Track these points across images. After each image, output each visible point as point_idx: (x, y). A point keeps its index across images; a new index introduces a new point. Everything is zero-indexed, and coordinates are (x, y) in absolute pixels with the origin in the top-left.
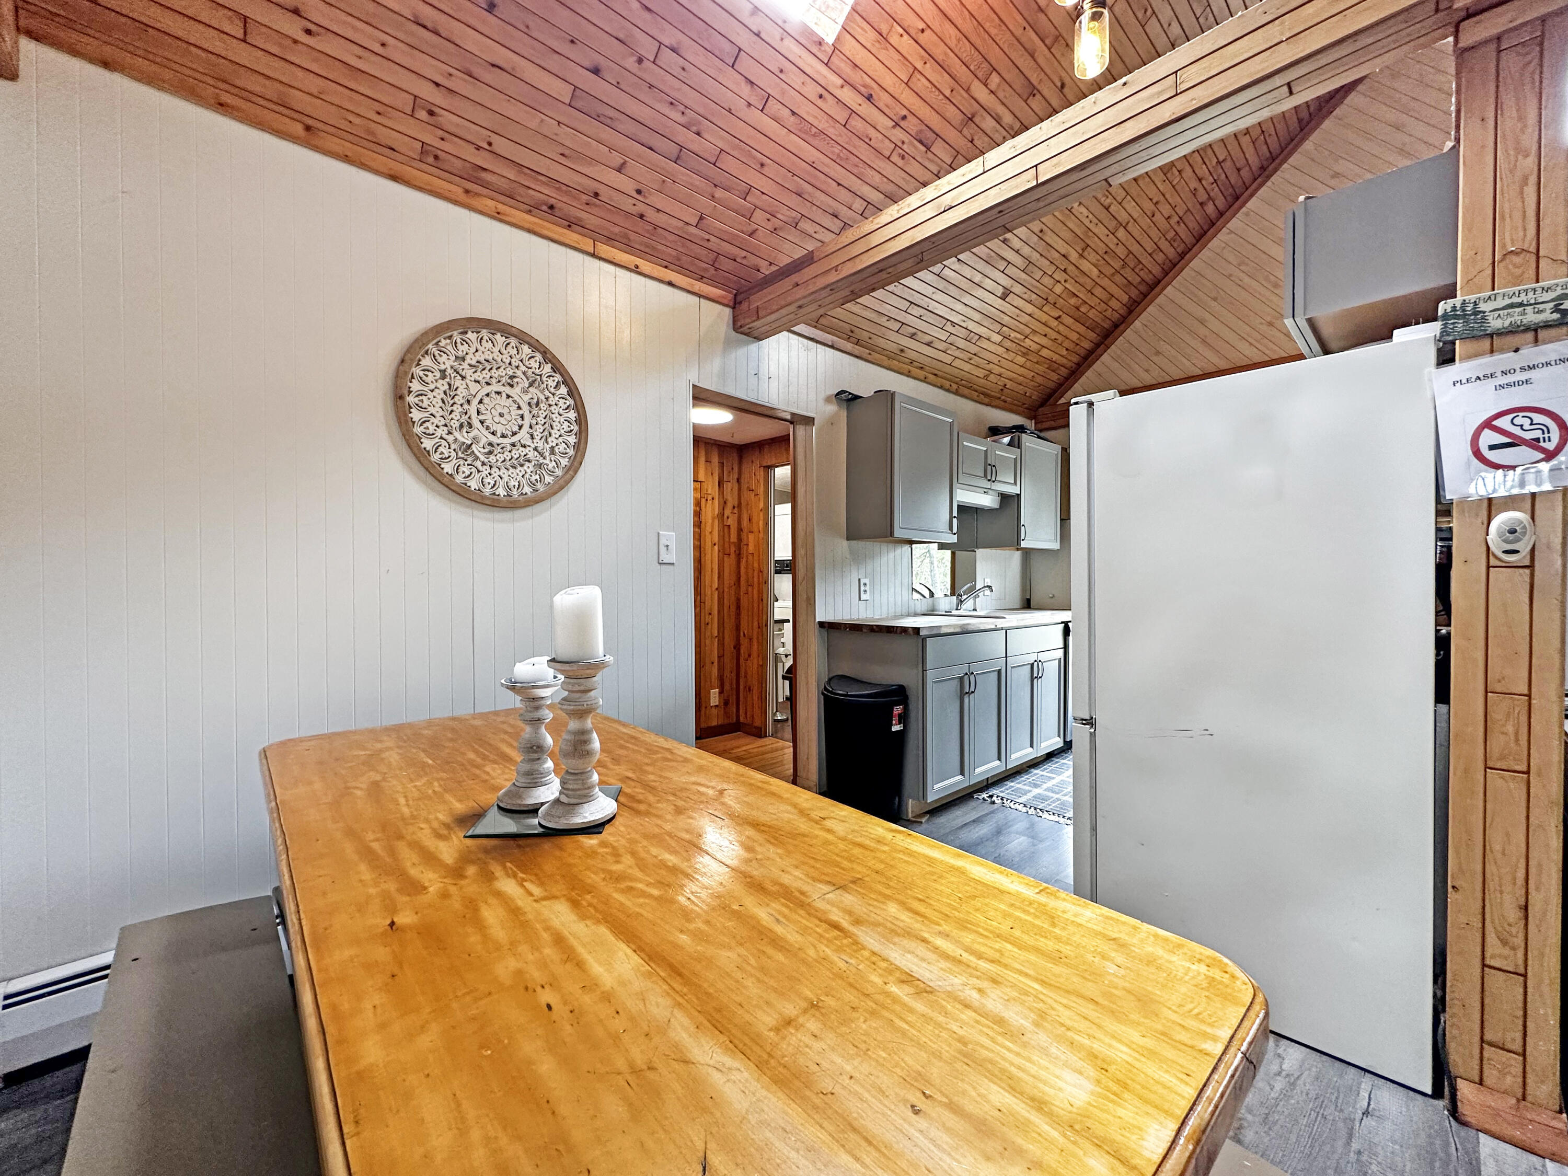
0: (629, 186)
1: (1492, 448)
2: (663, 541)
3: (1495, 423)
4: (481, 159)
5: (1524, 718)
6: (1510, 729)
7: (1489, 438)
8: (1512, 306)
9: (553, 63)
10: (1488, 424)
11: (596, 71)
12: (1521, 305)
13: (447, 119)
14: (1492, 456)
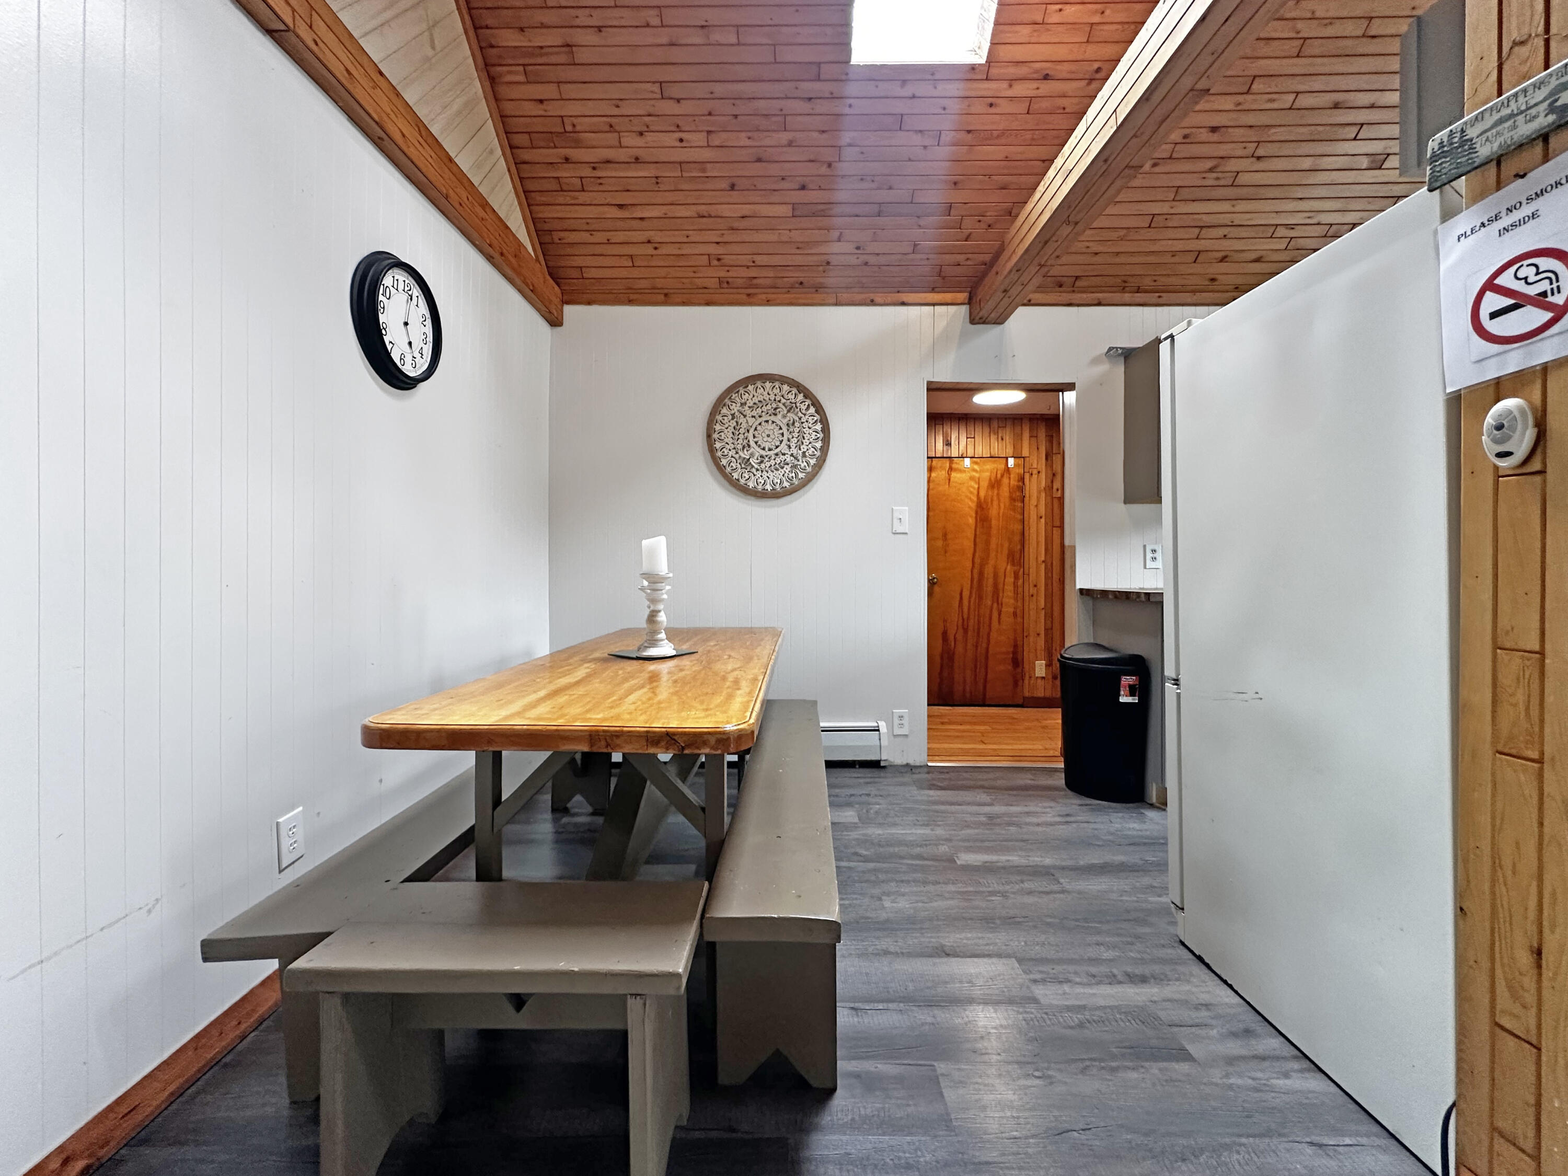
0: (850, 248)
1: (1493, 315)
2: (896, 515)
3: (1497, 281)
4: (753, 273)
5: (1535, 686)
6: (1520, 697)
7: (1493, 302)
8: (1501, 121)
9: (775, 198)
10: (1490, 286)
11: (803, 188)
12: (1512, 116)
13: (727, 259)
14: (1495, 327)
